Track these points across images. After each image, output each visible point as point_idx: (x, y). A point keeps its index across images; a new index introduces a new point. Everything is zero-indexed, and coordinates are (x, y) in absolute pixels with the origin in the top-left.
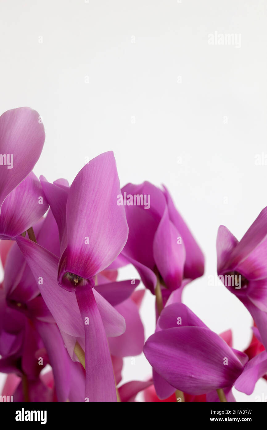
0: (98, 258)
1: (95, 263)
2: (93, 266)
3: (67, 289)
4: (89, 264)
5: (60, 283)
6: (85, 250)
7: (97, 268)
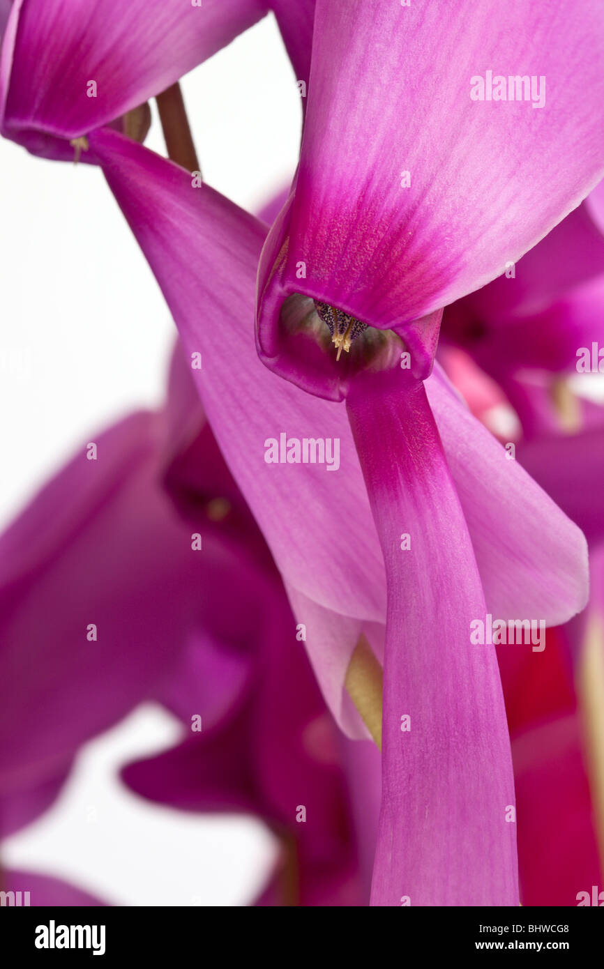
0: (450, 235)
1: (434, 255)
2: (421, 268)
3: (303, 385)
4: (400, 258)
5: (268, 351)
6: (387, 192)
7: (443, 278)
